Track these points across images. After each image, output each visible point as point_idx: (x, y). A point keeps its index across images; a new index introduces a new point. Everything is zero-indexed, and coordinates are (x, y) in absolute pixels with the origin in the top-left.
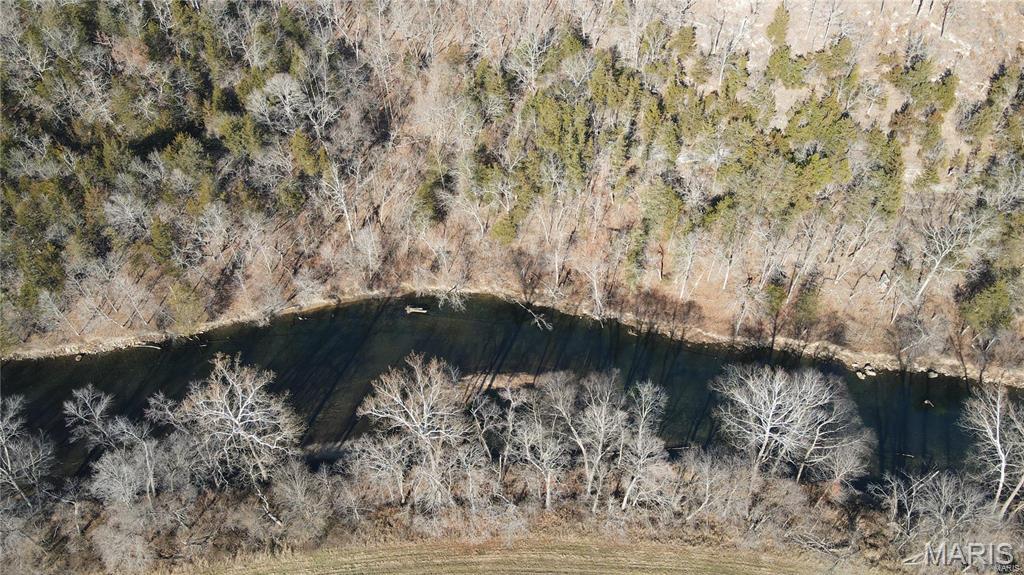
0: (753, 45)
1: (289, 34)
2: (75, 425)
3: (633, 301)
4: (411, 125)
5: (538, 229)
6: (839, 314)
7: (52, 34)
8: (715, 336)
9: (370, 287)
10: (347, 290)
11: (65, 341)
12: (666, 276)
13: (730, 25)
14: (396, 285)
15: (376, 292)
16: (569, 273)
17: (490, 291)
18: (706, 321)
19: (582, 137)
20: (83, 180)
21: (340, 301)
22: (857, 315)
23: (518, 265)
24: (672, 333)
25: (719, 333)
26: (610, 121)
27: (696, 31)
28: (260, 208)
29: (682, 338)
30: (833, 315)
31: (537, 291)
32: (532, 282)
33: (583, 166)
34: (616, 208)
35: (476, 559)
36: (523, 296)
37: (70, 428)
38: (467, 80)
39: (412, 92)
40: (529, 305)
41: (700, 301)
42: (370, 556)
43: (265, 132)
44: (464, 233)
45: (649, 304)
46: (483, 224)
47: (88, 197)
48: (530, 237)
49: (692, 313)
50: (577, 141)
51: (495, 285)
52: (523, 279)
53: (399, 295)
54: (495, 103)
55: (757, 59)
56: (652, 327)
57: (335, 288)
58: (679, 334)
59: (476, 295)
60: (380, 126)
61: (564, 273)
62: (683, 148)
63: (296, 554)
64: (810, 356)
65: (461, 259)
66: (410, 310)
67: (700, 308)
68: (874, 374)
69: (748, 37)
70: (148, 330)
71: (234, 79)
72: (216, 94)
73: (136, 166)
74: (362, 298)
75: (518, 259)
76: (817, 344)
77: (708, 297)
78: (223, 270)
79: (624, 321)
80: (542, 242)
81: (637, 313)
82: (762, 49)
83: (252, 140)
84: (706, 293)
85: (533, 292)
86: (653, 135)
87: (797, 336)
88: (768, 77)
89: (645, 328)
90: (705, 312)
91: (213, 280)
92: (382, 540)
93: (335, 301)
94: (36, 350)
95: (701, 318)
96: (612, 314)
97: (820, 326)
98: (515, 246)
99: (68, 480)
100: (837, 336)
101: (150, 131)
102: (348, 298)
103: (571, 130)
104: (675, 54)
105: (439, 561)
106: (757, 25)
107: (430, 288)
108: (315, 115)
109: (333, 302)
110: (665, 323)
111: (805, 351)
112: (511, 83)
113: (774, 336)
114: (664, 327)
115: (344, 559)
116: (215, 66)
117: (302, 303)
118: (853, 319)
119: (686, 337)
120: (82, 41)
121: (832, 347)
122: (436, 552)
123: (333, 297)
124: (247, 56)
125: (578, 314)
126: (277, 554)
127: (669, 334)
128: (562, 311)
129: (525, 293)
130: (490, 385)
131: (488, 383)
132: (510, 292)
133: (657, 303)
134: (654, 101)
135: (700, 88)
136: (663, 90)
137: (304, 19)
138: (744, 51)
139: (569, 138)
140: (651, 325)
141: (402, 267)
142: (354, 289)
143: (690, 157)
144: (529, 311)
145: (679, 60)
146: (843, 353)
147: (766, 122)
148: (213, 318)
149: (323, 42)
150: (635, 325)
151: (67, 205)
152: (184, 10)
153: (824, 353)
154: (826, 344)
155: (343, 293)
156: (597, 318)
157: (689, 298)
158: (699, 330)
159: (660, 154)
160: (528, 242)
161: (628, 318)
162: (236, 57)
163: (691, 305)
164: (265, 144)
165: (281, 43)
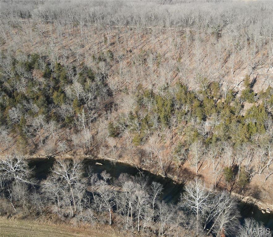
0: (241, 90)
6: (259, 187)
9: (86, 154)
14: (96, 155)
15: (88, 156)
17: (128, 162)
18: (205, 182)
22: (266, 188)
27: (223, 85)
28: (56, 120)
30: (256, 187)
34: (180, 139)
35: (75, 234)
36: (139, 165)
40: (140, 169)
42: (39, 226)
45: (184, 174)
47: (7, 109)
51: (130, 160)
53: (96, 159)
57: (74, 152)
62: (207, 120)
63: (15, 220)
64: (244, 202)
66: (97, 163)
67: (203, 177)
68: (269, 212)
76: (248, 197)
77: (207, 174)
79: (173, 179)
81: (179, 176)
84: (207, 172)
85: (143, 165)
87: (240, 193)
89: (180, 182)
90: (205, 179)
92: (46, 222)
96: (170, 176)
97: (251, 190)
98: (139, 146)
100: (257, 195)
105: (61, 232)
111: (243, 200)
113: (230, 191)
115: (30, 225)
118: (265, 190)
121: (254, 200)
122: (62, 229)
123: (73, 155)
125: (157, 174)
126: (9, 219)
128: (152, 172)
132: (135, 163)
133: (187, 174)
135: (219, 101)
137: (96, 74)
138: (237, 91)
140: (183, 181)
142: (81, 154)
146: (259, 203)
148: (31, 154)
150: (177, 181)
152: (58, 66)
153: (250, 202)
154: (252, 198)
155: (77, 155)
156: (163, 176)
157: (200, 173)
161: (175, 178)
163: (200, 176)
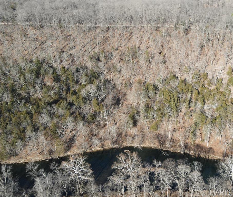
0: (224, 77)
1: (92, 76)
2: (28, 172)
3: (193, 148)
4: (126, 102)
5: (164, 128)
7: (28, 75)
8: (218, 157)
9: (114, 145)
10: (106, 145)
11: (21, 158)
12: (203, 140)
13: (217, 73)
14: (121, 144)
15: (115, 146)
16: (173, 140)
17: (150, 146)
18: (215, 153)
19: (176, 100)
20: (33, 111)
21: (104, 149)
23: (158, 137)
24: (205, 157)
25: (219, 156)
26: (184, 97)
27: (208, 74)
28: (83, 120)
29: (208, 158)
31: (164, 145)
32: (162, 143)
33: (177, 108)
34: (187, 121)
36: (160, 147)
37: (27, 172)
38: (143, 88)
39: (127, 93)
40: (162, 150)
41: (213, 147)
43: (85, 100)
44: (142, 129)
45: (198, 148)
46: (148, 126)
47: (34, 116)
48: (162, 130)
49: (211, 151)
50: (175, 101)
51: (151, 144)
52: (160, 142)
53: (122, 147)
54: (151, 93)
55: (225, 80)
56: (199, 155)
57: (103, 144)
58: (207, 157)
59: (145, 147)
60: (117, 101)
61: (172, 140)
62: (206, 104)
65: (141, 136)
66: (125, 151)
67: (213, 149)
69: (222, 75)
70: (46, 156)
71: (76, 88)
72: (71, 91)
73: (48, 108)
74: (111, 148)
75: (158, 136)
77: (215, 146)
78: (70, 139)
79: (190, 154)
80: (165, 131)
81: (194, 151)
82: (226, 78)
83: (82, 101)
84: (215, 145)
85: (163, 146)
86: (197, 100)
88: (228, 85)
89: (197, 156)
90: (215, 150)
91: (67, 141)
93: (102, 148)
94: (12, 161)
95: (214, 152)
96: (187, 152)
98: (157, 132)
99: (24, 189)
101: (52, 100)
102: (106, 148)
103: (173, 98)
104: (202, 80)
106: (224, 72)
107: (132, 145)
108: (99, 96)
109: (102, 149)
110: (203, 154)
112: (156, 88)
114: (203, 155)
116: (71, 84)
117: (93, 149)
119: (209, 158)
120: (36, 77)
123: (102, 147)
124: (80, 82)
125: (177, 152)
127: (204, 157)
128: (172, 151)
129: (160, 146)
130: (150, 170)
131: (149, 169)
132: (156, 146)
133: (200, 148)
134: (197, 91)
135: (210, 88)
136: (199, 89)
137: (97, 72)
138: (221, 79)
139: (172, 100)
140: (199, 154)
141: (123, 139)
142: (109, 145)
143: (208, 106)
144: (162, 151)
145: (204, 81)
147: (229, 96)
148: (66, 152)
149: (102, 78)
150: (194, 155)
151: (28, 118)
152: (64, 70)
155: (105, 146)
156: (182, 153)
157: (210, 146)
158: (213, 156)
159: (199, 106)
160: (161, 132)
161: (192, 153)
162: (77, 82)
163: (210, 149)
164: (85, 103)
165: (90, 78)
